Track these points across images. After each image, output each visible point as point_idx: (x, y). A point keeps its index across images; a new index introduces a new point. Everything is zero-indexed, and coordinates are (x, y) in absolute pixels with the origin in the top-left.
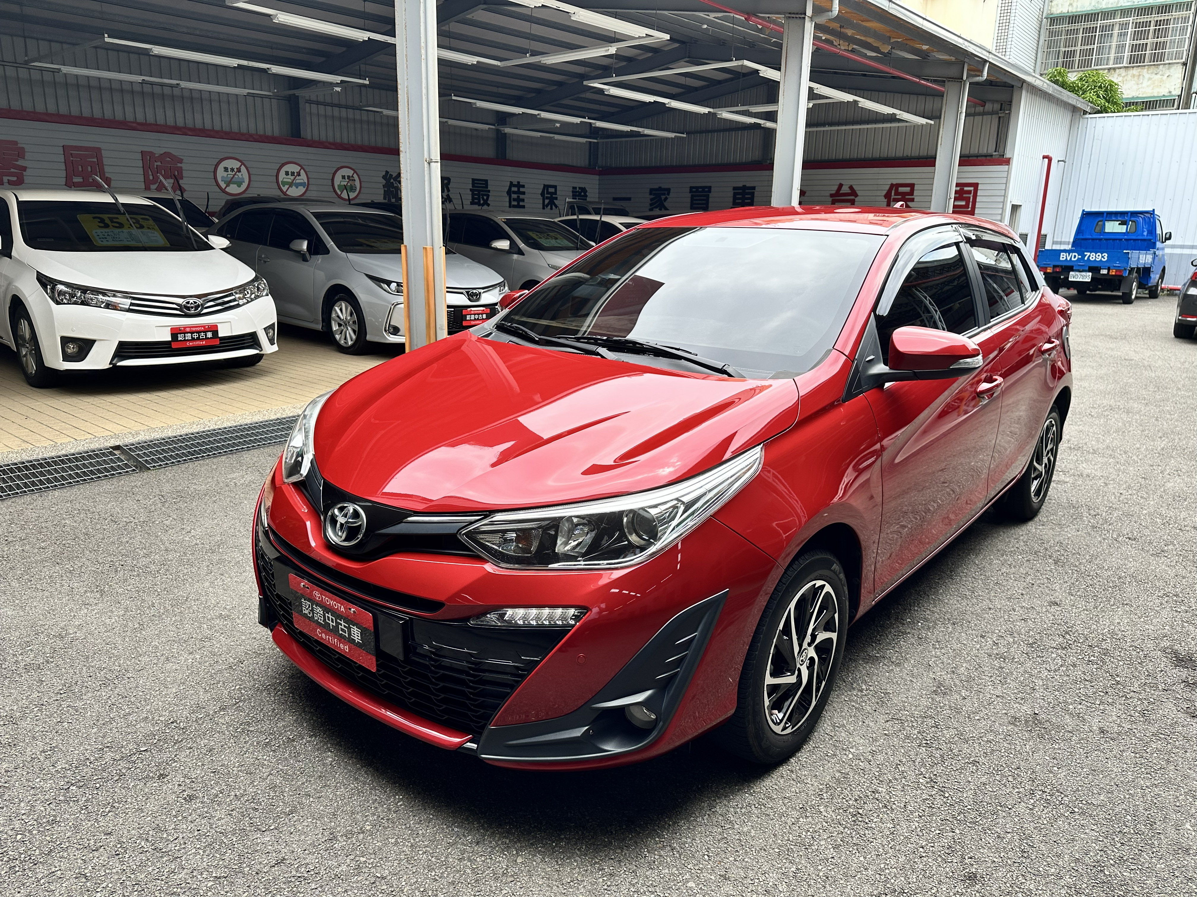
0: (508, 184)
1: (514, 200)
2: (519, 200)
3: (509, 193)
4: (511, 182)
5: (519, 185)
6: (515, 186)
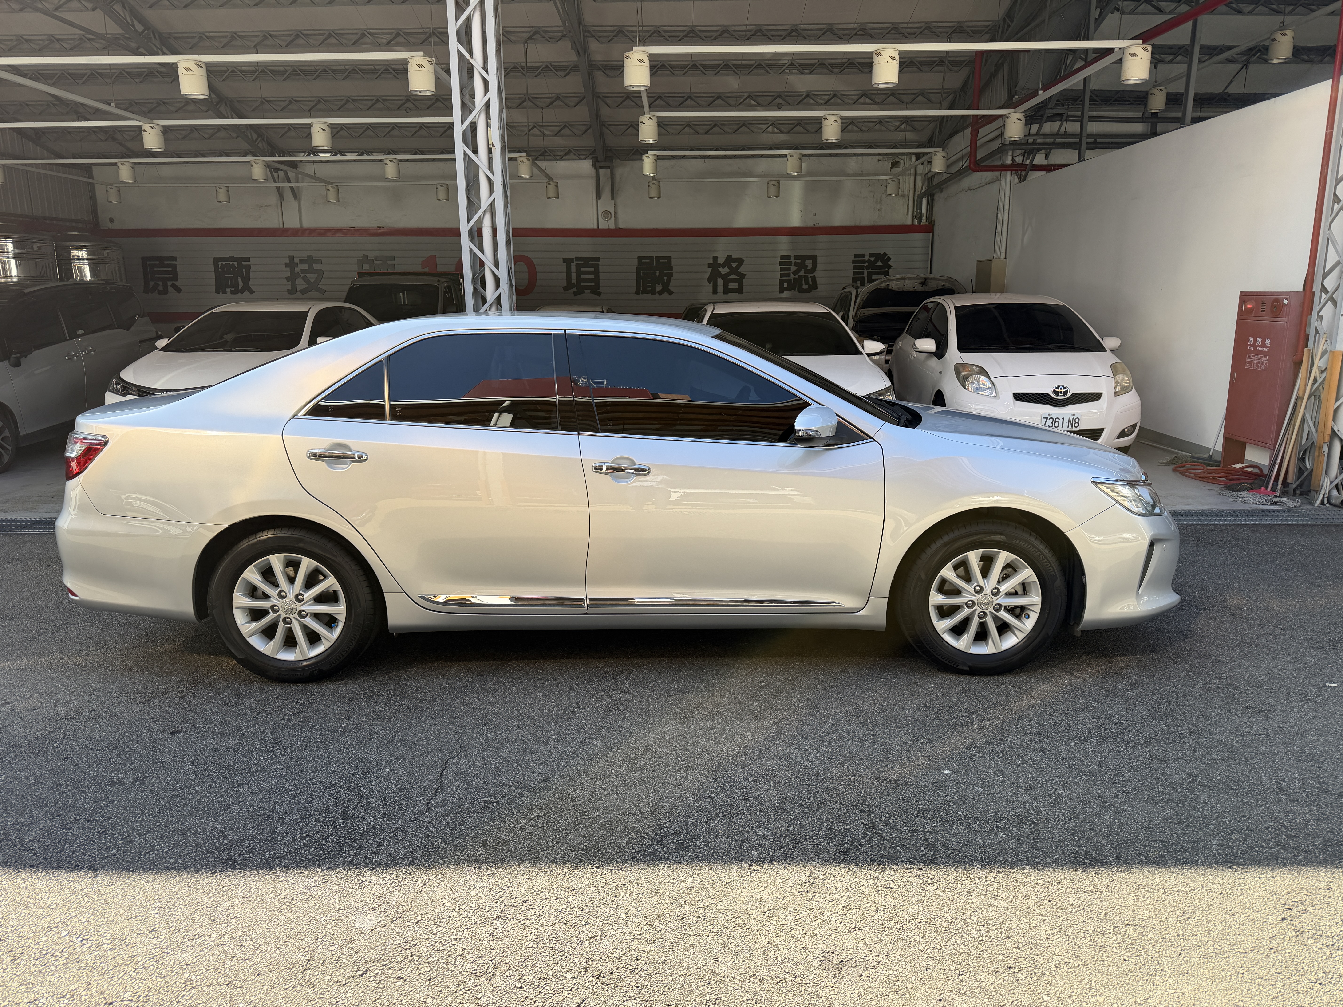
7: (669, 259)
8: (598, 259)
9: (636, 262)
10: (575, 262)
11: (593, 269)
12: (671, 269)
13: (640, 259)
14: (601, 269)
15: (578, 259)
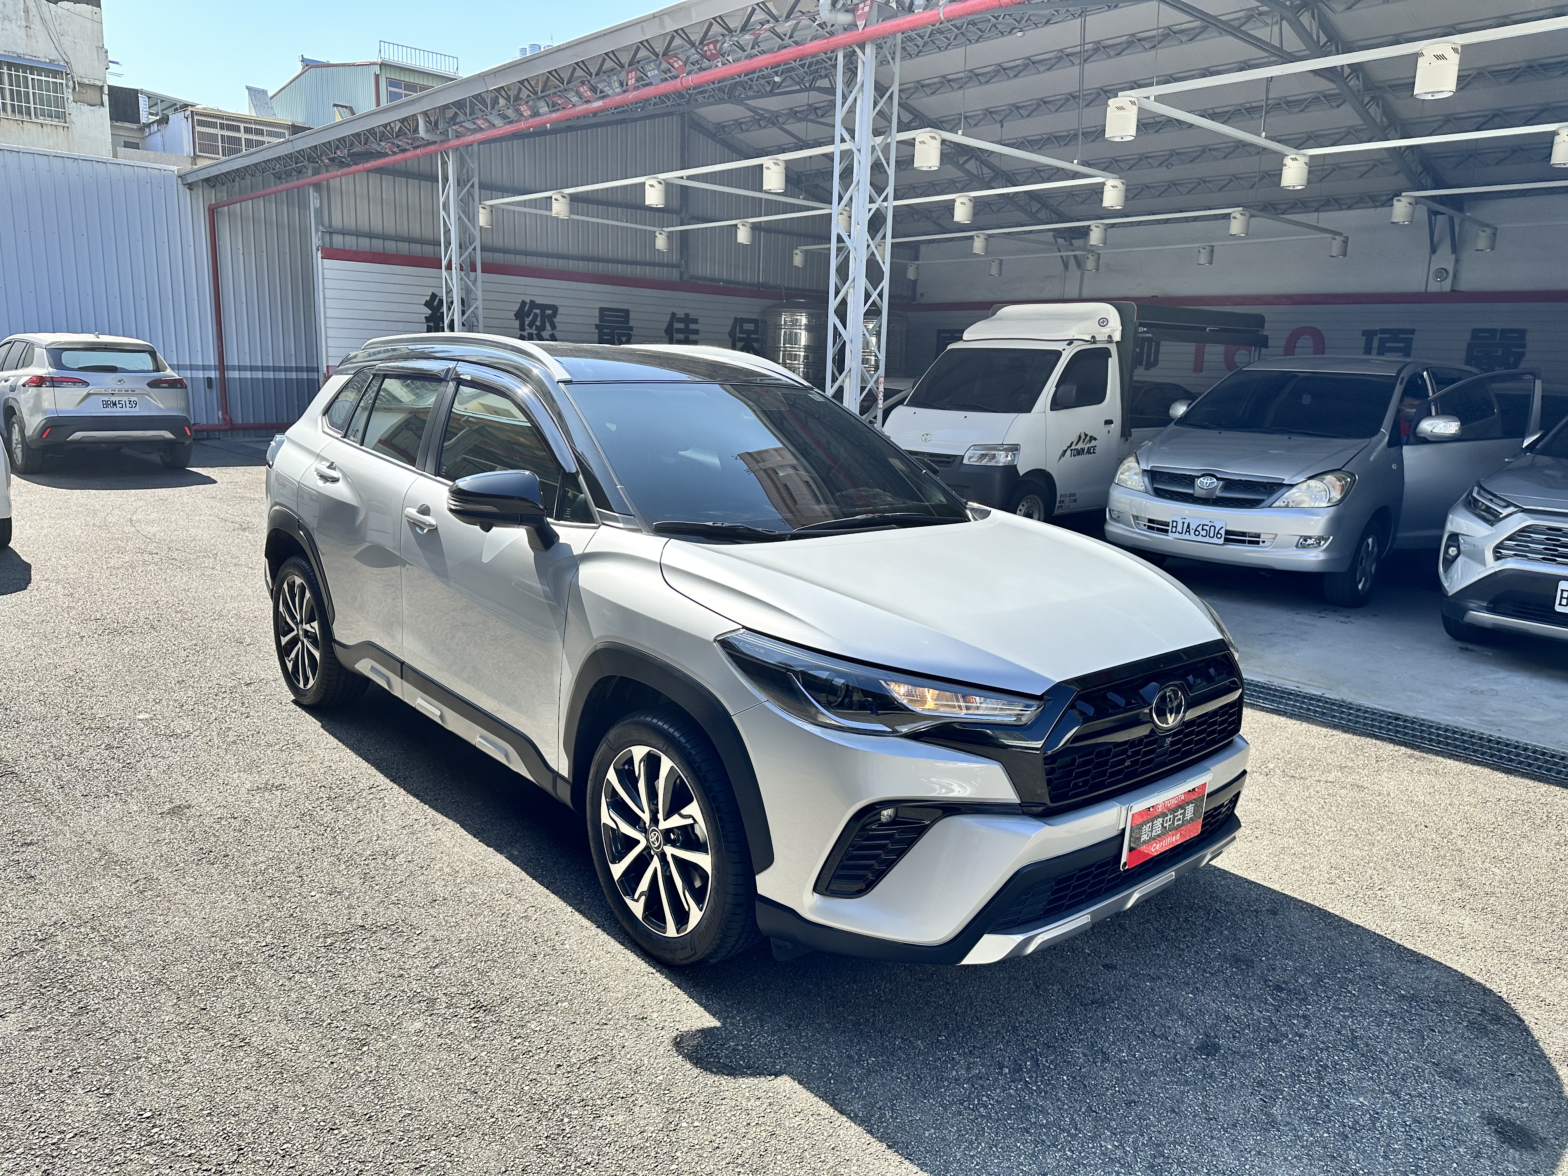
7: (1522, 333)
8: (1412, 332)
9: (1468, 336)
10: (1379, 336)
11: (1402, 345)
12: (1524, 346)
13: (1475, 332)
14: (1415, 345)
15: (1383, 331)
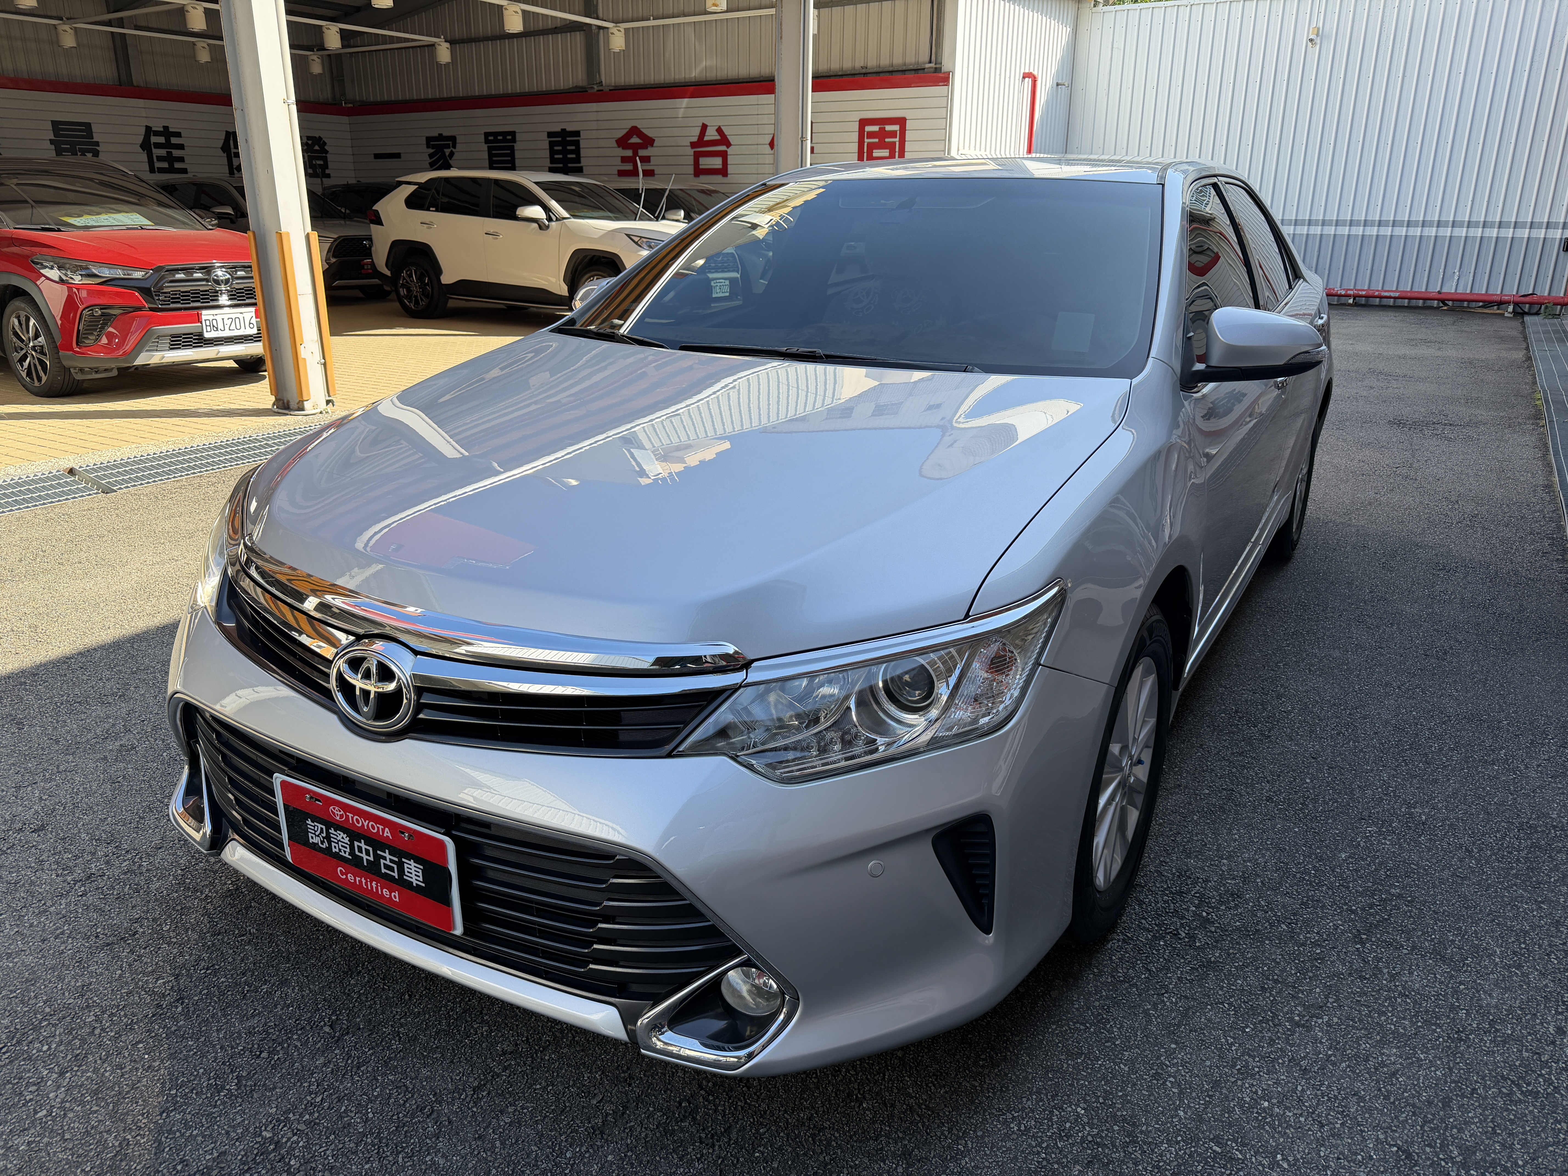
0: (143, 130)
1: (160, 158)
2: (170, 159)
3: (146, 145)
4: (148, 129)
5: (166, 132)
6: (157, 133)
